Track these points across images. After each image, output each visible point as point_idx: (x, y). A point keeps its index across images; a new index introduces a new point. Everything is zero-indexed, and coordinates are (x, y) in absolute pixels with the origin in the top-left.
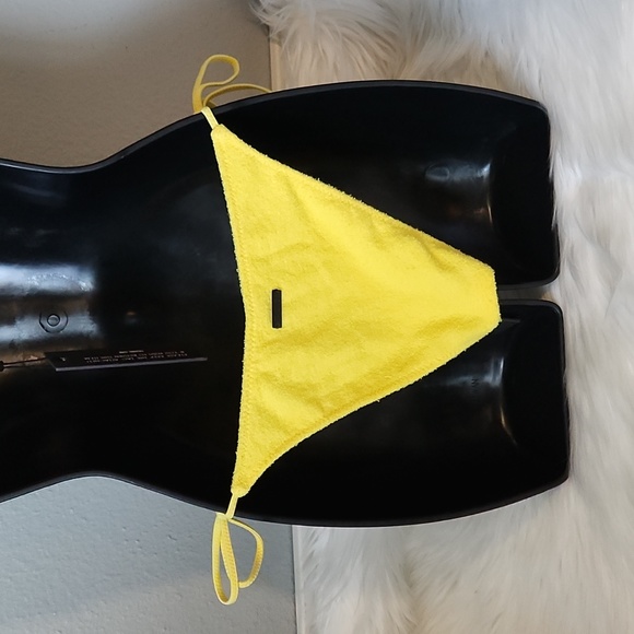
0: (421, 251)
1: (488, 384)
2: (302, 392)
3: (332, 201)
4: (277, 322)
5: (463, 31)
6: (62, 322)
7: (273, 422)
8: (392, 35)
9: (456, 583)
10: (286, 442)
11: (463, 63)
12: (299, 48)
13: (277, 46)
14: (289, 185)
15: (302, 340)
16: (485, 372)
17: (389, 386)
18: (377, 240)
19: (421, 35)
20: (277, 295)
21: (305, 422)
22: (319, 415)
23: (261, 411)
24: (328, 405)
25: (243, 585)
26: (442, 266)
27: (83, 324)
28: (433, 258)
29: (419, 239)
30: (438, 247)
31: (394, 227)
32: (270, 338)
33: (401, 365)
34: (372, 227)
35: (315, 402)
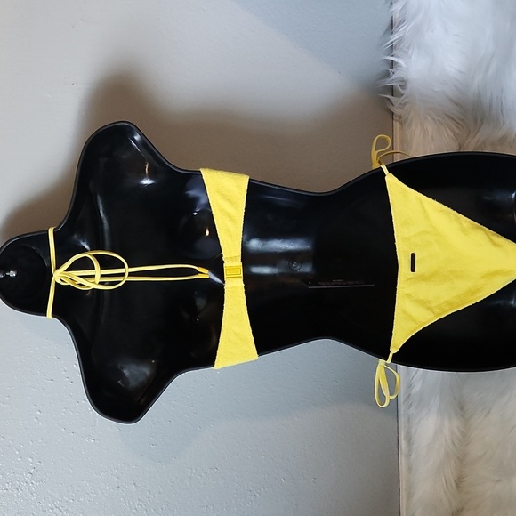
0: (485, 236)
1: (511, 305)
2: (423, 303)
3: (442, 211)
4: (413, 269)
5: (504, 123)
6: (298, 267)
7: (410, 318)
8: (462, 120)
9: (489, 412)
10: (417, 328)
11: (503, 140)
12: (413, 127)
13: (398, 123)
14: (421, 202)
15: (424, 278)
16: (510, 299)
17: (467, 303)
18: (463, 230)
19: (479, 121)
20: (413, 256)
21: (425, 318)
22: (432, 316)
23: (404, 312)
24: (436, 311)
25: (392, 397)
26: (495, 244)
27: (306, 269)
28: (491, 240)
29: (484, 231)
30: (493, 235)
31: (472, 224)
32: (409, 277)
33: (473, 292)
34: (461, 224)
35: (430, 309)
